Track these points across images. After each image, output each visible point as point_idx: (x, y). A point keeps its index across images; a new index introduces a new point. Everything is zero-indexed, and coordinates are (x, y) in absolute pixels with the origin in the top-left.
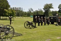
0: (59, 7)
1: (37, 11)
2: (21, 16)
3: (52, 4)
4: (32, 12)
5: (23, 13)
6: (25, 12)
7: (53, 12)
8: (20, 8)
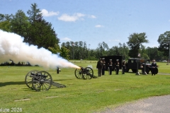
0: (159, 41)
1: (116, 48)
2: (84, 58)
3: (144, 34)
4: (106, 49)
5: (87, 51)
6: (92, 51)
7: (149, 49)
8: (81, 43)
